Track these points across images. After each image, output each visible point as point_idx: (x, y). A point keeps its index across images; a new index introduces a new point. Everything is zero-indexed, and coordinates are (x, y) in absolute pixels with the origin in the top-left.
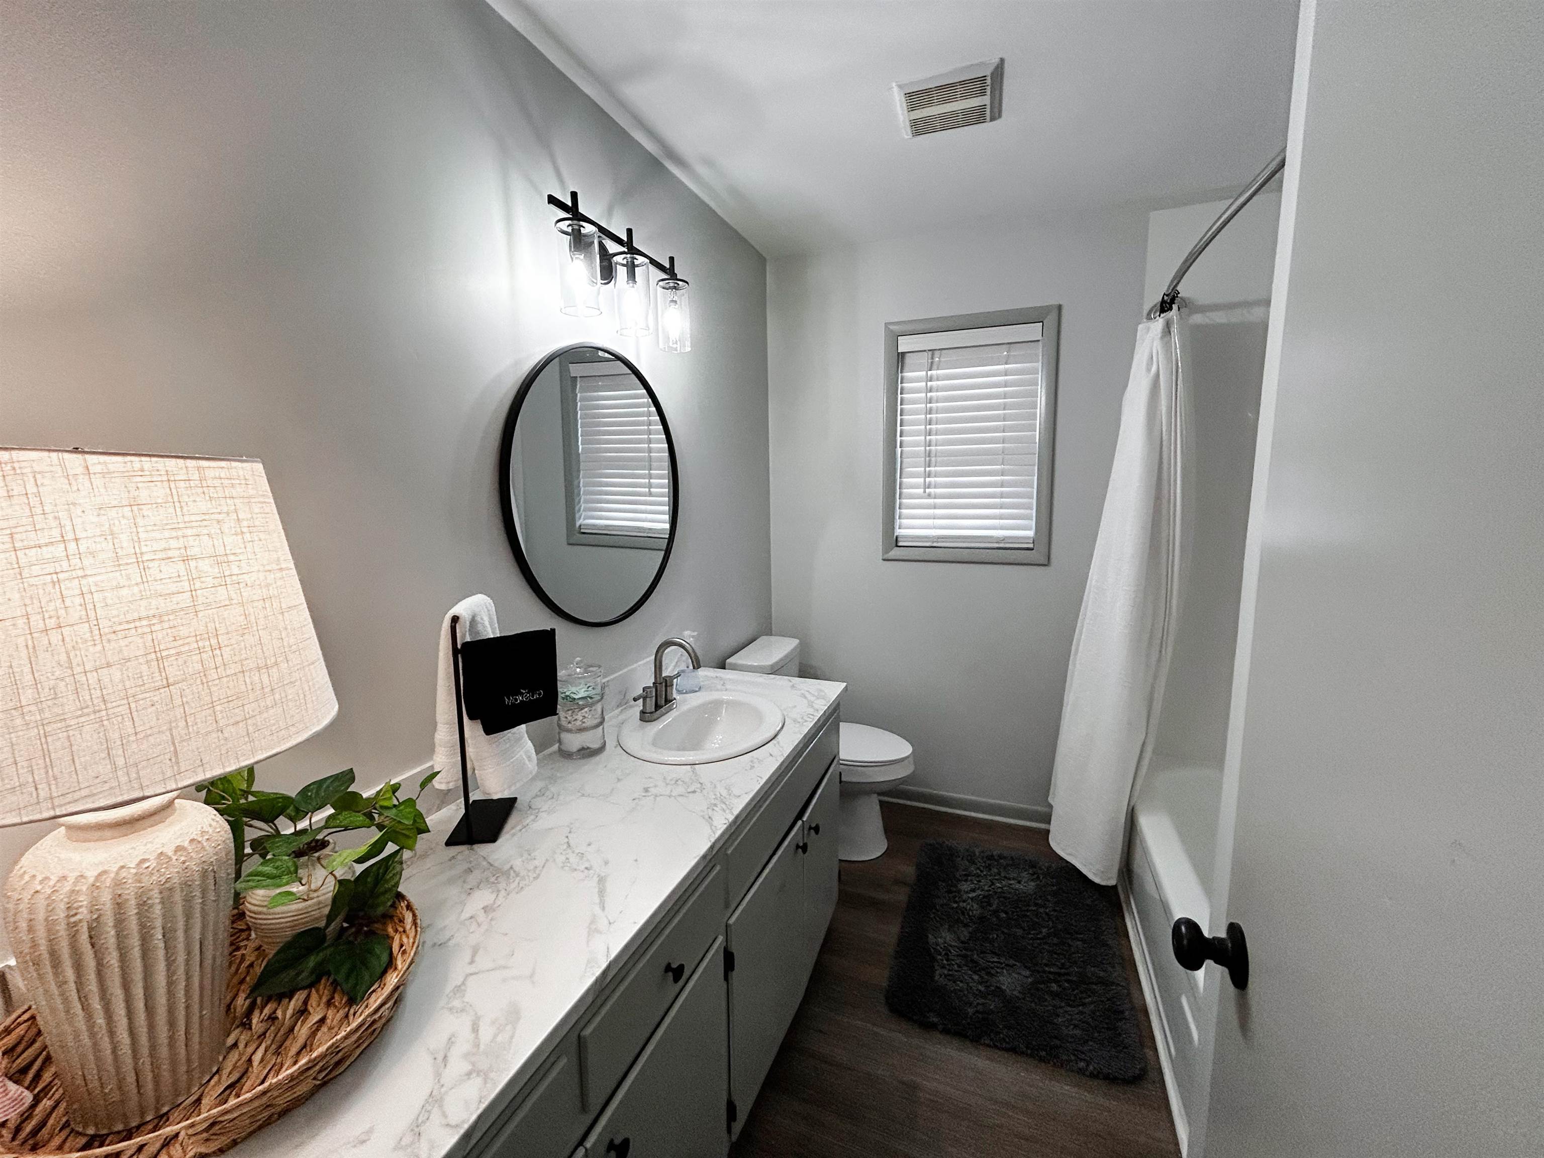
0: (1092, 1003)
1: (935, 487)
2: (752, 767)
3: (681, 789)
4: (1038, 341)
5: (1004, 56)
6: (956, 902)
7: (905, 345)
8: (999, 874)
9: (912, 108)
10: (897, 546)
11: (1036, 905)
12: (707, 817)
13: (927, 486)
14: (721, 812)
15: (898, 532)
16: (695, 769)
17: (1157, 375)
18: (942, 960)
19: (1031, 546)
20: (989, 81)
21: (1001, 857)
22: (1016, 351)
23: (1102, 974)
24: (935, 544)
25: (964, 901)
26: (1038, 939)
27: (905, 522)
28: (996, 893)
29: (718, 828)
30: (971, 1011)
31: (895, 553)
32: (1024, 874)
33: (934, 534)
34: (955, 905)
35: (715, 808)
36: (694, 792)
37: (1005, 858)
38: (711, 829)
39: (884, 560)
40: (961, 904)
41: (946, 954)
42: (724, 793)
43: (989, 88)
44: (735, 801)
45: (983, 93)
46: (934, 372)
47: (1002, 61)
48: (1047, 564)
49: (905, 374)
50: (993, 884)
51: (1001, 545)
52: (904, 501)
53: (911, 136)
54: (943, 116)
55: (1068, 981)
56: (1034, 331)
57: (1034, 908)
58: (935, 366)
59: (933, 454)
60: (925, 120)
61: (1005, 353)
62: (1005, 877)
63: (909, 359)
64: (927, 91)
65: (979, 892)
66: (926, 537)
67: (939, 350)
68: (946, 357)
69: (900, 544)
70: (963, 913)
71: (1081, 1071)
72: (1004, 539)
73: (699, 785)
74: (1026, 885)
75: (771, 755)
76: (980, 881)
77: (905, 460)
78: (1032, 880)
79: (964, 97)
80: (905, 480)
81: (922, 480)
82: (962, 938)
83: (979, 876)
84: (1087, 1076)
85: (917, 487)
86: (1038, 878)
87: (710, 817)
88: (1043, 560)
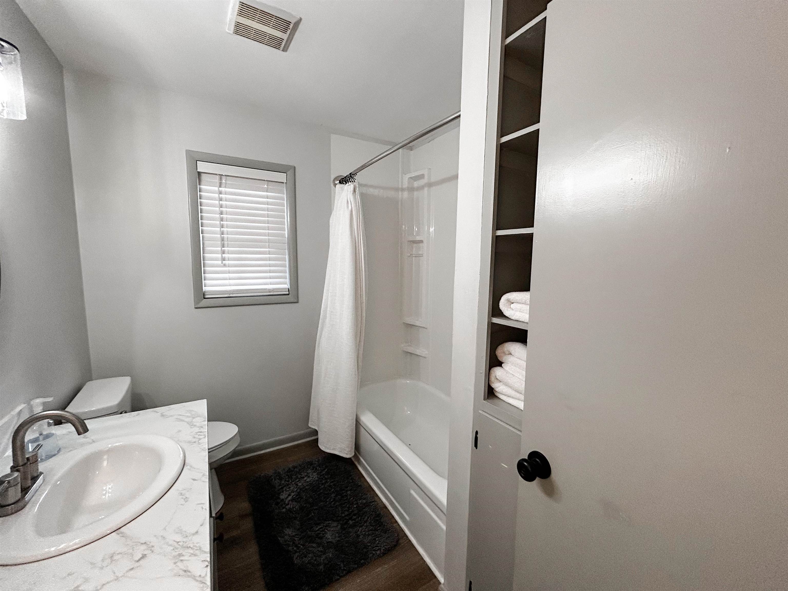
0: (368, 518)
1: (228, 260)
2: (186, 500)
3: (125, 564)
4: (283, 183)
5: (302, 17)
6: (284, 508)
7: (202, 167)
8: (297, 478)
9: (241, 13)
10: (205, 298)
11: (322, 484)
12: (182, 573)
13: (224, 259)
14: (193, 558)
15: (204, 289)
16: (122, 533)
17: (352, 211)
18: (293, 548)
19: (288, 293)
20: (291, 26)
21: (294, 467)
22: (271, 186)
23: (364, 501)
24: (231, 295)
25: (288, 504)
26: (332, 502)
27: (207, 282)
28: (301, 489)
29: (203, 575)
30: (321, 567)
31: (204, 303)
32: (309, 471)
33: (230, 289)
34: (284, 510)
35: (182, 558)
36: (144, 556)
37: (296, 467)
38: (197, 581)
39: (196, 308)
40: (287, 507)
41: (294, 543)
42: (178, 538)
43: (290, 30)
44: (196, 539)
45: (285, 32)
46: (222, 189)
47: (301, 19)
48: (297, 302)
49: (203, 187)
50: (297, 485)
51: (271, 293)
52: (206, 268)
53: (232, 32)
54: (257, 31)
55: (355, 515)
56: (282, 177)
57: (323, 486)
58: (223, 185)
59: (226, 239)
60: (247, 28)
61: (266, 186)
62: (302, 478)
63: (203, 177)
64: (256, 9)
65: (293, 494)
66: (226, 291)
67: (225, 175)
68: (230, 181)
69: (207, 297)
70: (291, 512)
71: (379, 556)
72: (274, 290)
73: (143, 547)
74: (313, 476)
75: (194, 480)
76: (290, 488)
77: (206, 242)
78: (314, 472)
79: (275, 28)
80: (206, 255)
81: (220, 255)
82: (298, 527)
83: (288, 485)
84: (383, 556)
85: (216, 259)
86: (316, 469)
87: (185, 571)
88: (296, 301)
